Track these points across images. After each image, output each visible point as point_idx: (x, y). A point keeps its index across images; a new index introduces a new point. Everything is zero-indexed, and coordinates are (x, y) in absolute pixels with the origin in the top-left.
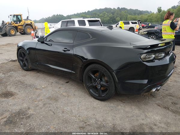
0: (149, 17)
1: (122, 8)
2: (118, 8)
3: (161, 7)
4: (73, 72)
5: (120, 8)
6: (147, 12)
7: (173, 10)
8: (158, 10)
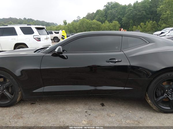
0: (57, 28)
1: (28, 19)
2: (25, 19)
3: (66, 20)
4: (126, 88)
5: (27, 19)
6: (53, 24)
7: (76, 23)
8: (64, 22)
